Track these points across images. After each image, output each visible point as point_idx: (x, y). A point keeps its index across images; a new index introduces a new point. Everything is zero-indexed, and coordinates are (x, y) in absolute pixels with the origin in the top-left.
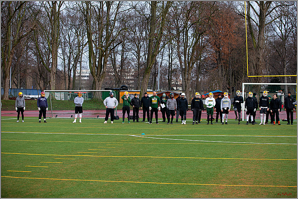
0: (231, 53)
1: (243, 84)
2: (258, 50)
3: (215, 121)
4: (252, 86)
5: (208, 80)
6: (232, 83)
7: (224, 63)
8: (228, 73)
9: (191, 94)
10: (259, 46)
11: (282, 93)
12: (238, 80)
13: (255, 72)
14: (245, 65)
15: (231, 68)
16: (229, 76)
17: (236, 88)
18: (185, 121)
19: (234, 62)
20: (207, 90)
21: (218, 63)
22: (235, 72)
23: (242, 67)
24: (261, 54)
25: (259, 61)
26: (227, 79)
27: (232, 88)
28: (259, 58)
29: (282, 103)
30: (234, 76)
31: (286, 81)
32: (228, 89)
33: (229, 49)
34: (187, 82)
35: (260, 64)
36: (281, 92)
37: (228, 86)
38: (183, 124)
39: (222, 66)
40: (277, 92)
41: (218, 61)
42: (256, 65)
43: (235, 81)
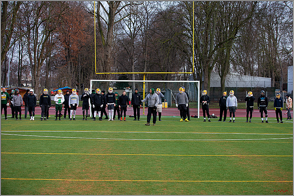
0: (80, 50)
1: (91, 80)
2: (107, 47)
3: (63, 117)
4: (100, 83)
5: (57, 76)
6: (80, 80)
7: (74, 60)
8: (77, 70)
9: (40, 90)
10: (107, 43)
11: (130, 90)
12: (87, 77)
13: (103, 69)
14: (93, 63)
15: (80, 65)
16: (78, 73)
17: (84, 85)
18: (34, 117)
19: (83, 59)
20: (56, 86)
21: (68, 60)
22: (84, 69)
23: (91, 64)
24: (110, 52)
25: (107, 58)
26: (76, 76)
27: (81, 84)
28: (107, 55)
29: (130, 99)
30: (83, 73)
31: (134, 78)
32: (77, 85)
33: (78, 46)
34: (36, 79)
35: (109, 61)
36: (128, 89)
37: (77, 82)
38: (32, 120)
39: (71, 63)
40: (125, 89)
41: (68, 58)
42: (105, 62)
43: (84, 78)
